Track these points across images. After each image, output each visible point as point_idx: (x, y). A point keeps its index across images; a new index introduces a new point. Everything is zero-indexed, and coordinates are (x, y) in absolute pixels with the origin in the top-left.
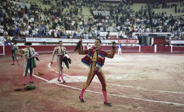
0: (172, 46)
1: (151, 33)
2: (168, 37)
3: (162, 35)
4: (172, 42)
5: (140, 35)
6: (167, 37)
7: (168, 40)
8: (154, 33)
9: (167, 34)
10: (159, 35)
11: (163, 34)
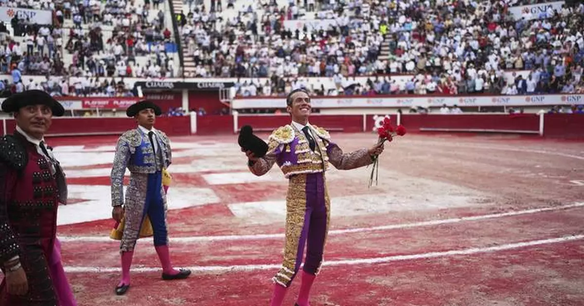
0: (236, 114)
1: (181, 80)
2: (226, 91)
3: (210, 85)
4: (237, 104)
5: (150, 84)
6: (222, 91)
7: (226, 98)
8: (187, 80)
9: (225, 84)
10: (201, 84)
11: (211, 83)
